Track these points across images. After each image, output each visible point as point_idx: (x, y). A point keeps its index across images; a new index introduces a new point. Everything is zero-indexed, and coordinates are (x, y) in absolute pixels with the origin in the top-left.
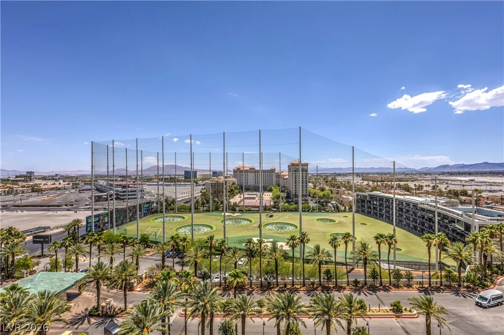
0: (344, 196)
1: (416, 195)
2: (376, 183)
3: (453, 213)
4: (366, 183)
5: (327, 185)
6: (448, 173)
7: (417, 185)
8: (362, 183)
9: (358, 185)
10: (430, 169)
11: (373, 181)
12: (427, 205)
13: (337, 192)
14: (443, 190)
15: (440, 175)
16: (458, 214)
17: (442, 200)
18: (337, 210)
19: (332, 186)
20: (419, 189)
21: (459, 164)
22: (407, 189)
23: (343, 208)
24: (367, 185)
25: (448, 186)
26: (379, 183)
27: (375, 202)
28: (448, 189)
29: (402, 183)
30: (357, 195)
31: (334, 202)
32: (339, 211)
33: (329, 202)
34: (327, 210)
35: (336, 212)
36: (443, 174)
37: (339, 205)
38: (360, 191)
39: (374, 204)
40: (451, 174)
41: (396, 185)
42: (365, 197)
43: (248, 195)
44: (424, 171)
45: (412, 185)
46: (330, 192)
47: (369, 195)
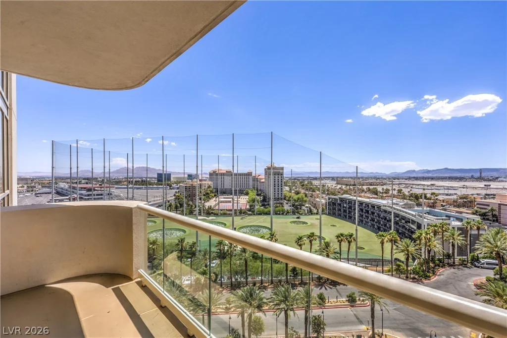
0: (318, 200)
1: (382, 198)
2: (348, 187)
3: (409, 214)
4: (339, 186)
5: (303, 189)
6: (414, 178)
7: (385, 188)
8: (336, 187)
9: (332, 189)
10: (399, 174)
11: (347, 185)
12: (389, 207)
13: (311, 195)
14: (407, 194)
15: (406, 179)
16: (412, 215)
17: (402, 202)
18: (310, 212)
19: (307, 190)
20: (386, 193)
21: (424, 170)
22: (375, 192)
23: (315, 211)
24: (340, 188)
25: (411, 190)
26: (351, 187)
27: (345, 205)
28: (411, 192)
29: (371, 187)
30: (329, 199)
31: (308, 205)
32: (312, 214)
33: (304, 205)
34: (301, 213)
35: (309, 215)
36: (410, 178)
37: (312, 208)
38: (333, 194)
39: (344, 207)
40: (417, 179)
41: (366, 189)
42: (336, 200)
43: (224, 198)
44: (393, 176)
45: (380, 189)
46: (304, 196)
47: (340, 198)
